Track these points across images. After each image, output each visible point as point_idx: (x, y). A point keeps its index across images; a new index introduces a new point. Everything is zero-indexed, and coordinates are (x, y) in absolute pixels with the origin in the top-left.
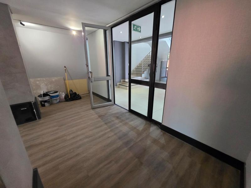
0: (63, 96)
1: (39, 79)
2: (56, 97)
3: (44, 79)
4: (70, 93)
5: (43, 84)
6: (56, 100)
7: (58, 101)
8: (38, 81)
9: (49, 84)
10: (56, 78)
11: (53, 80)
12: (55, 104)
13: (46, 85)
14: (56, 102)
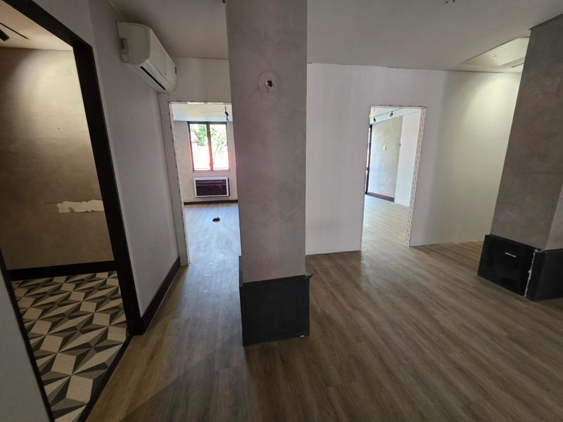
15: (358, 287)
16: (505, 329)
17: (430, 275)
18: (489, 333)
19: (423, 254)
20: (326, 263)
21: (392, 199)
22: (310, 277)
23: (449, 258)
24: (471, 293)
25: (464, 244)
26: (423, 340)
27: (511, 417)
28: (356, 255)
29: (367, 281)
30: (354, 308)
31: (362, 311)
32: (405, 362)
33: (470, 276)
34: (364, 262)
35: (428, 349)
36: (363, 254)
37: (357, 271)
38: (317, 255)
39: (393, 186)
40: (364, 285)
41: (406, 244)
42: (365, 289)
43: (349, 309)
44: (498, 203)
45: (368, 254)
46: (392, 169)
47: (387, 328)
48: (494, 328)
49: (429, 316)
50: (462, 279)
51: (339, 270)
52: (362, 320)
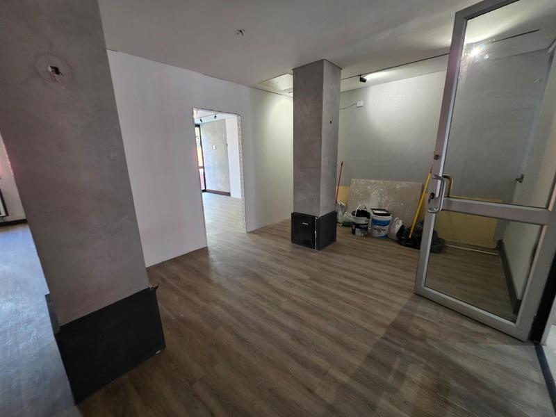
0: (398, 227)
1: (373, 181)
2: (380, 225)
3: (382, 183)
4: (415, 226)
5: (377, 192)
6: (379, 230)
7: (383, 233)
8: (371, 184)
9: (386, 194)
10: (404, 184)
11: (398, 187)
12: (374, 237)
13: (381, 195)
14: (377, 236)
15: (209, 281)
16: (309, 275)
17: (264, 252)
18: (301, 280)
19: (256, 237)
20: (174, 269)
21: (228, 194)
22: (156, 288)
23: (275, 235)
24: (289, 257)
25: (283, 222)
26: (264, 304)
27: (316, 328)
28: (204, 251)
29: (216, 273)
30: (208, 301)
31: (216, 301)
32: (253, 327)
33: (286, 245)
34: (212, 256)
35: (267, 308)
36: (209, 250)
37: (207, 266)
38: (163, 262)
39: (228, 182)
40: (214, 277)
41: (244, 231)
42: (215, 281)
43: (203, 304)
44: (294, 189)
45: (214, 248)
46: (224, 167)
47: (238, 307)
48: (304, 276)
49: (266, 284)
50: (283, 249)
51: (189, 271)
52: (217, 309)
